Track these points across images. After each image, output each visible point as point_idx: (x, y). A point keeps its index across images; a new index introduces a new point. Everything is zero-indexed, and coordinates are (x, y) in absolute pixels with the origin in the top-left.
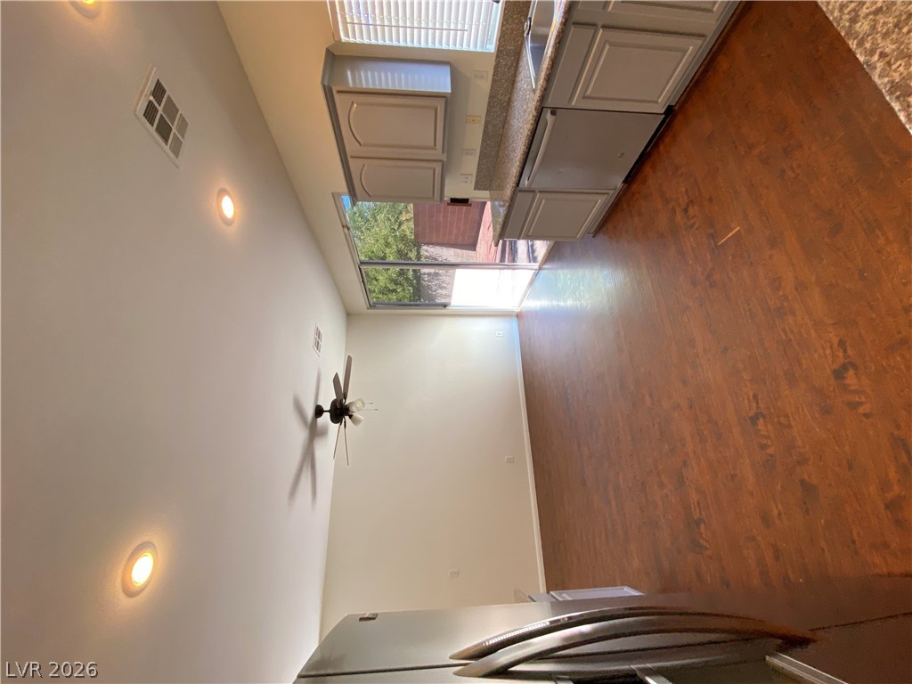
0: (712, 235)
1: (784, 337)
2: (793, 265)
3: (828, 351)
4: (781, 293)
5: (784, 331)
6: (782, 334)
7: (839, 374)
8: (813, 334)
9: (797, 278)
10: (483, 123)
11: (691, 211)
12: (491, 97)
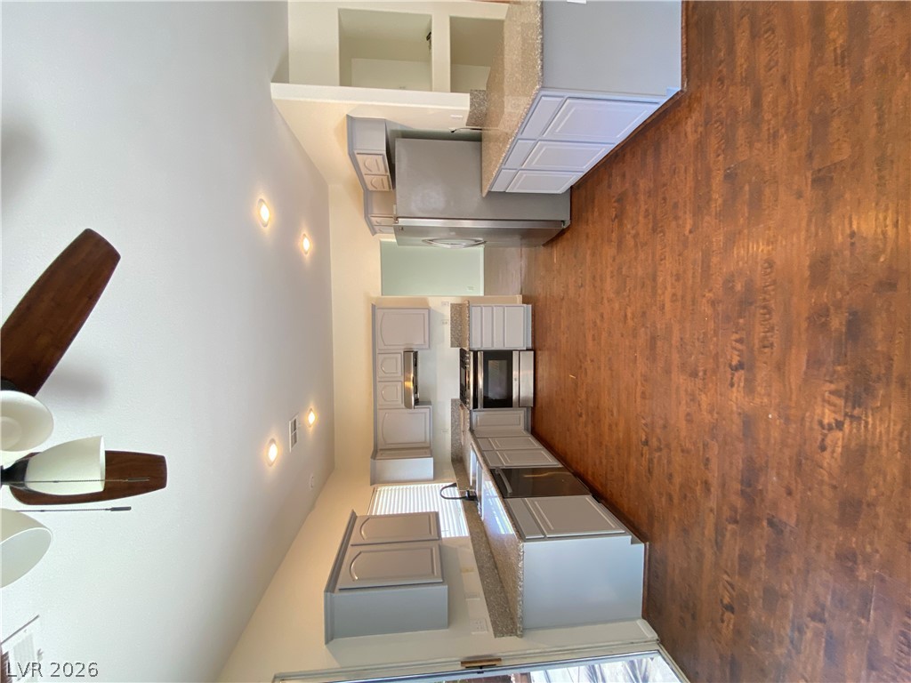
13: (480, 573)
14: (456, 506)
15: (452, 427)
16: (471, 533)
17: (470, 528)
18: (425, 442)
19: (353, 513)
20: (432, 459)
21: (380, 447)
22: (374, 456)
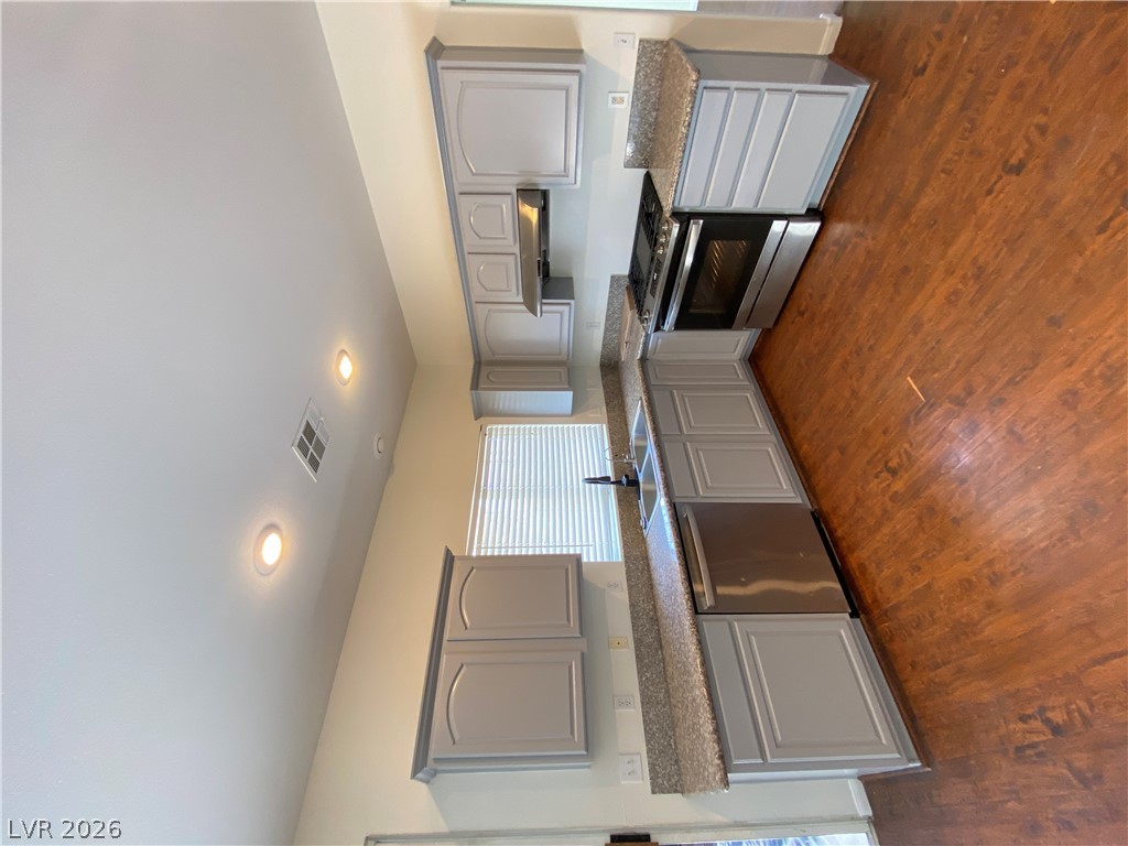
0: (917, 414)
1: (1005, 249)
2: (934, 291)
3: (1002, 196)
4: (960, 286)
5: (997, 255)
6: (1001, 255)
7: (1018, 169)
8: (991, 222)
9: (943, 279)
10: (632, 646)
11: (893, 463)
12: (632, 606)
13: (637, 656)
14: (606, 495)
15: (607, 320)
16: (627, 557)
17: (625, 544)
18: (560, 354)
19: (448, 551)
20: (570, 394)
21: (483, 359)
22: (475, 385)
